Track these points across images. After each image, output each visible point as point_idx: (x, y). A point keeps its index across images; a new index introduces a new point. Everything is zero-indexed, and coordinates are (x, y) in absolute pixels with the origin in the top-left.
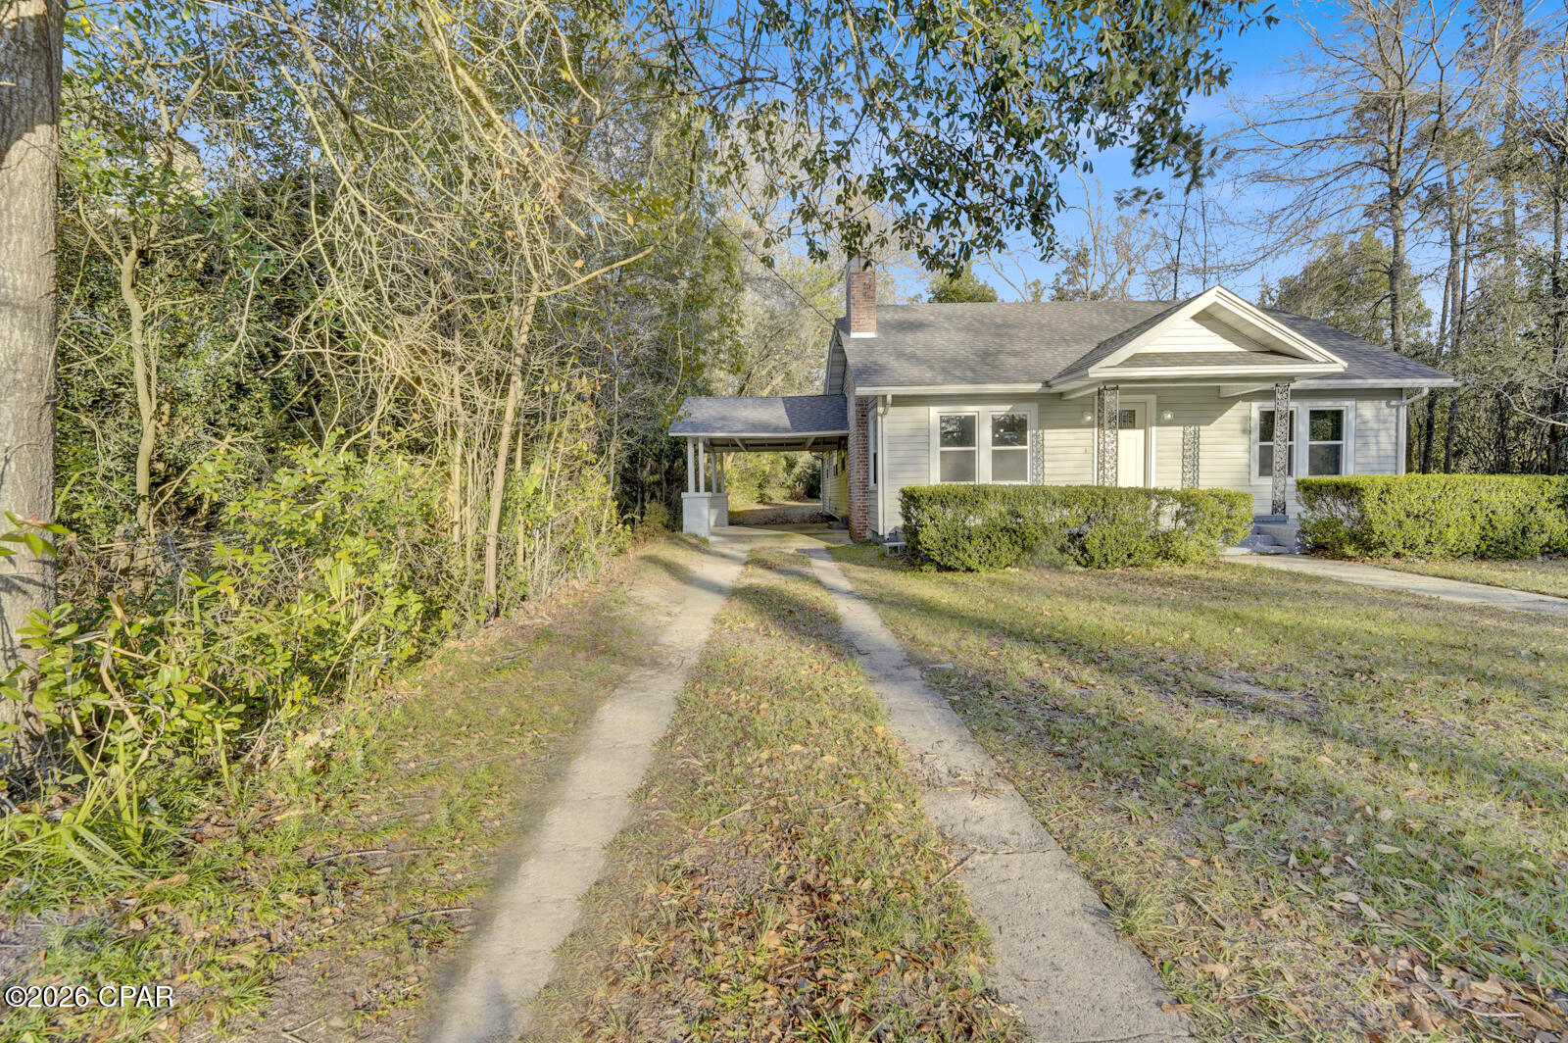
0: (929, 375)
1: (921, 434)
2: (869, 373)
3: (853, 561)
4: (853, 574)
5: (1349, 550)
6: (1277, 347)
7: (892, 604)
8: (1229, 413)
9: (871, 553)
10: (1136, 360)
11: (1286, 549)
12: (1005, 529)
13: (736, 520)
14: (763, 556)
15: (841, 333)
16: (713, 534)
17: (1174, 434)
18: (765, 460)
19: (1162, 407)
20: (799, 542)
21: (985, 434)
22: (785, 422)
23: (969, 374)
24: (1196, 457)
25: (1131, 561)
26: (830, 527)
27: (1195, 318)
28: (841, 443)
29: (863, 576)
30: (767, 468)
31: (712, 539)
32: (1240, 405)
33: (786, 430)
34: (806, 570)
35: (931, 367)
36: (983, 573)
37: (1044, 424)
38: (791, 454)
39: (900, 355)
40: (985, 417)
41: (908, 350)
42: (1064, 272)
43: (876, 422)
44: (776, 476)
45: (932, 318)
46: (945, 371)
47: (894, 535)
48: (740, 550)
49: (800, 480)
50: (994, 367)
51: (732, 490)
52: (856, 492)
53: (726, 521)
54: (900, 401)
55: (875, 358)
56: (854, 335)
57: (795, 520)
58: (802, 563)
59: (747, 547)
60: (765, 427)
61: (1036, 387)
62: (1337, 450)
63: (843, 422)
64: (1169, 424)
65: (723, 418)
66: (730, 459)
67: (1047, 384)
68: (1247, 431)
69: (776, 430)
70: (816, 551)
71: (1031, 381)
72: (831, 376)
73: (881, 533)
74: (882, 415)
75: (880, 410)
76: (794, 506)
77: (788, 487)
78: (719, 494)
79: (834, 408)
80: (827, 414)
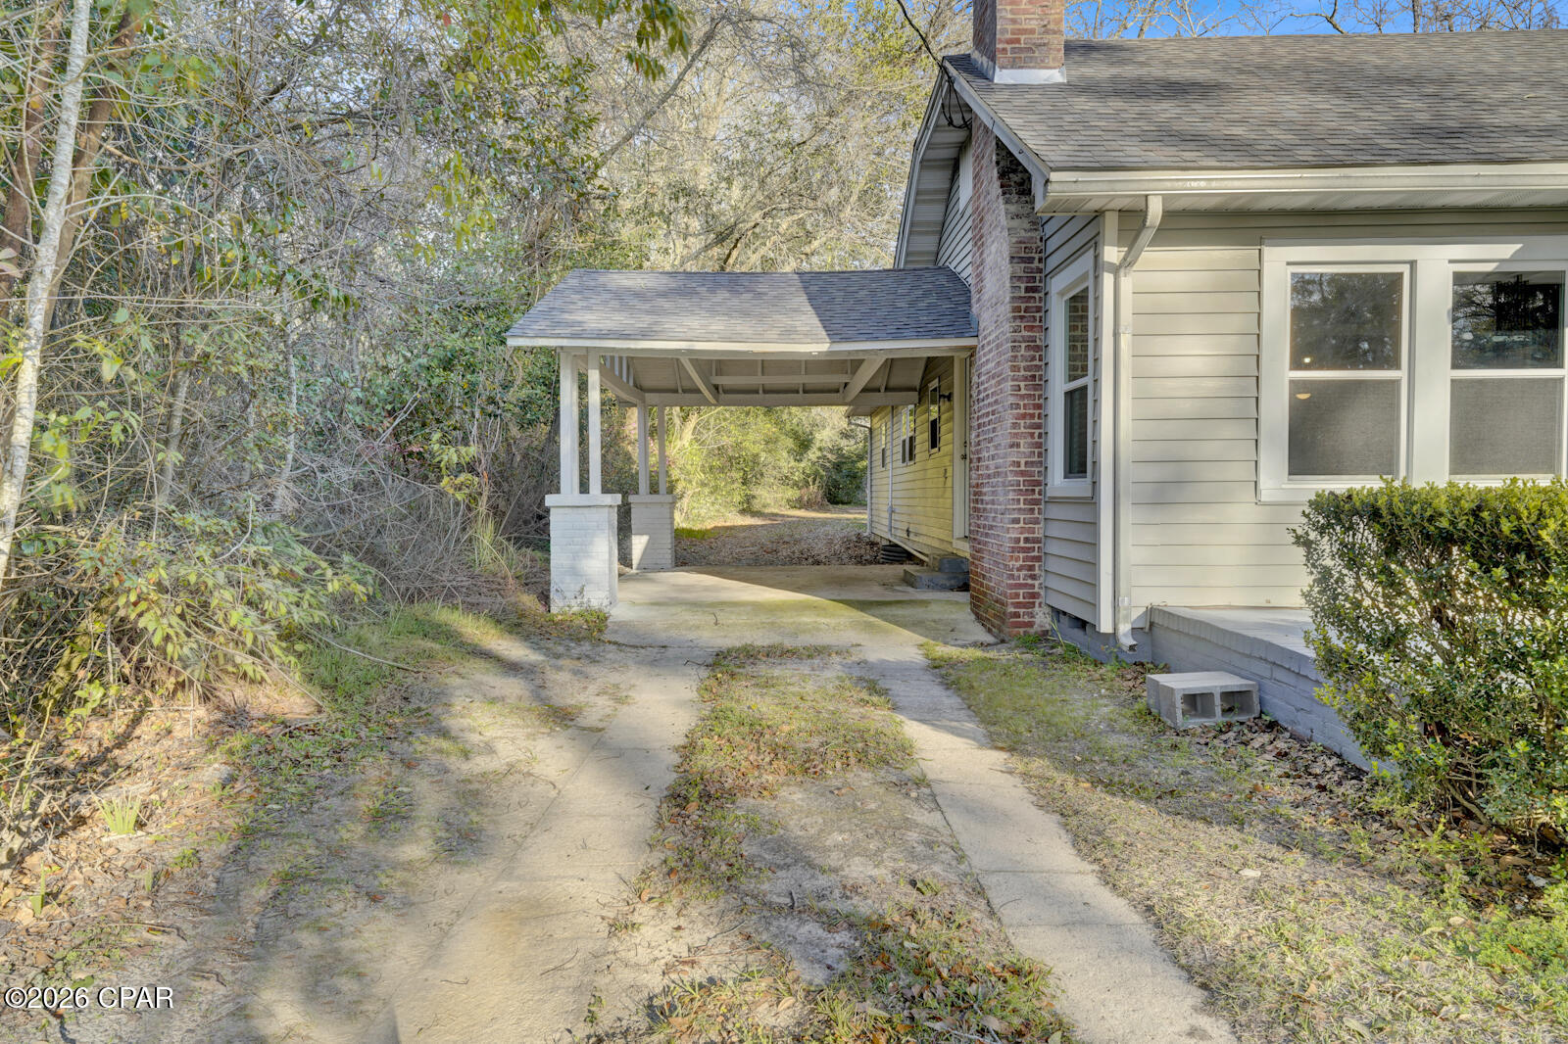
9: (1088, 699)
13: (693, 549)
15: (963, 83)
26: (908, 580)
28: (933, 384)
31: (618, 613)
33: (812, 337)
44: (775, 463)
52: (1004, 499)
53: (668, 558)
54: (1188, 222)
56: (1002, 77)
57: (818, 552)
63: (964, 321)
69: (788, 335)
72: (910, 228)
73: (1105, 627)
74: (1116, 270)
75: (1112, 254)
76: (807, 519)
77: (796, 484)
78: (655, 498)
79: (926, 294)
80: (912, 304)
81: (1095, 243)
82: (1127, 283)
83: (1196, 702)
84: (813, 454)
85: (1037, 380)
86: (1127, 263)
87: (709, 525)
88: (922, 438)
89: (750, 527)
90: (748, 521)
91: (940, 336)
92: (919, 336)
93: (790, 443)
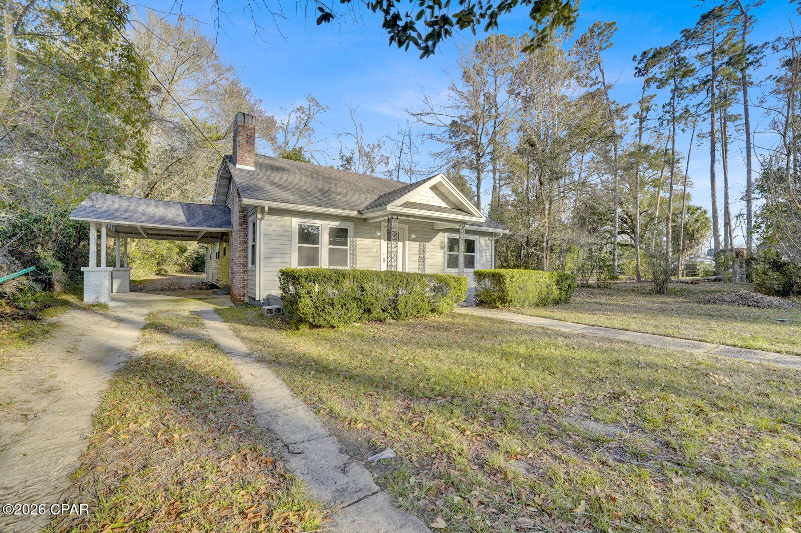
0: (292, 197)
1: (286, 233)
2: (251, 190)
3: (239, 321)
4: (245, 334)
5: (498, 304)
6: (462, 207)
7: (290, 365)
8: (436, 237)
9: (251, 314)
10: (407, 205)
11: (469, 304)
12: (354, 299)
13: (137, 287)
14: (161, 320)
15: (229, 164)
16: (113, 299)
17: (416, 245)
18: (163, 247)
19: (411, 231)
20: (191, 306)
21: (325, 237)
22: (182, 218)
23: (316, 200)
24: (424, 258)
25: (418, 315)
26: (214, 293)
27: (431, 188)
28: (224, 237)
29: (252, 335)
30: (164, 253)
31: (112, 304)
32: (441, 234)
33: (183, 224)
34: (202, 332)
35: (293, 193)
36: (341, 328)
37: (356, 235)
38: (183, 243)
39: (272, 183)
40: (325, 227)
41: (277, 181)
42: (341, 166)
43: (254, 225)
44: (171, 257)
45: (288, 167)
46: (301, 197)
47: (269, 300)
48: (138, 314)
49: (188, 261)
50: (330, 199)
51: (134, 266)
52: (238, 270)
53: (128, 288)
54: (273, 211)
55: (254, 181)
56: (238, 166)
57: (186, 287)
58: (197, 325)
59: (145, 311)
60: (165, 221)
61: (354, 213)
62: (473, 257)
63: (229, 224)
64: (414, 240)
65: (127, 211)
66: (134, 244)
67: (360, 212)
68: (442, 247)
69: (175, 223)
70: (207, 312)
71: (351, 209)
72: (217, 193)
73: (257, 299)
74: (260, 220)
75: (259, 216)
76: (184, 277)
77: (180, 265)
78: (122, 269)
79: (220, 214)
80: (215, 217)
81: (256, 213)
82: (262, 222)
83: (270, 311)
84: (187, 254)
85: (245, 241)
86: (262, 219)
87: (142, 279)
88: (222, 252)
89: (160, 279)
90: (158, 277)
91: (222, 227)
92: (216, 227)
93: (177, 250)
